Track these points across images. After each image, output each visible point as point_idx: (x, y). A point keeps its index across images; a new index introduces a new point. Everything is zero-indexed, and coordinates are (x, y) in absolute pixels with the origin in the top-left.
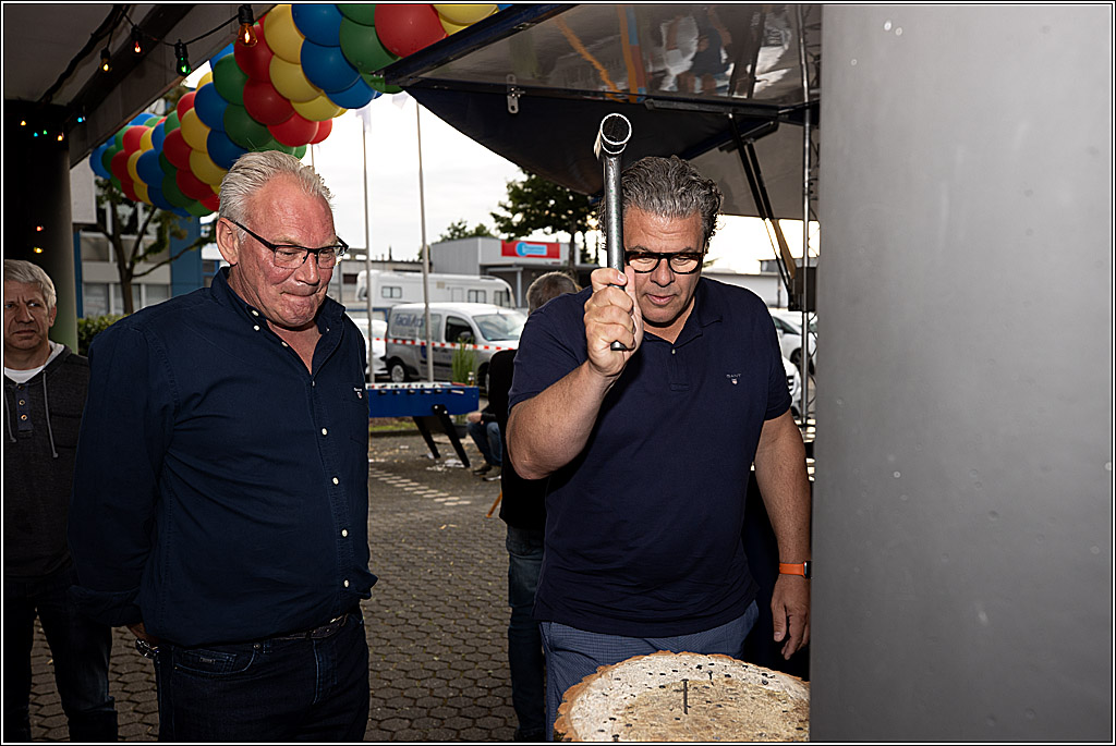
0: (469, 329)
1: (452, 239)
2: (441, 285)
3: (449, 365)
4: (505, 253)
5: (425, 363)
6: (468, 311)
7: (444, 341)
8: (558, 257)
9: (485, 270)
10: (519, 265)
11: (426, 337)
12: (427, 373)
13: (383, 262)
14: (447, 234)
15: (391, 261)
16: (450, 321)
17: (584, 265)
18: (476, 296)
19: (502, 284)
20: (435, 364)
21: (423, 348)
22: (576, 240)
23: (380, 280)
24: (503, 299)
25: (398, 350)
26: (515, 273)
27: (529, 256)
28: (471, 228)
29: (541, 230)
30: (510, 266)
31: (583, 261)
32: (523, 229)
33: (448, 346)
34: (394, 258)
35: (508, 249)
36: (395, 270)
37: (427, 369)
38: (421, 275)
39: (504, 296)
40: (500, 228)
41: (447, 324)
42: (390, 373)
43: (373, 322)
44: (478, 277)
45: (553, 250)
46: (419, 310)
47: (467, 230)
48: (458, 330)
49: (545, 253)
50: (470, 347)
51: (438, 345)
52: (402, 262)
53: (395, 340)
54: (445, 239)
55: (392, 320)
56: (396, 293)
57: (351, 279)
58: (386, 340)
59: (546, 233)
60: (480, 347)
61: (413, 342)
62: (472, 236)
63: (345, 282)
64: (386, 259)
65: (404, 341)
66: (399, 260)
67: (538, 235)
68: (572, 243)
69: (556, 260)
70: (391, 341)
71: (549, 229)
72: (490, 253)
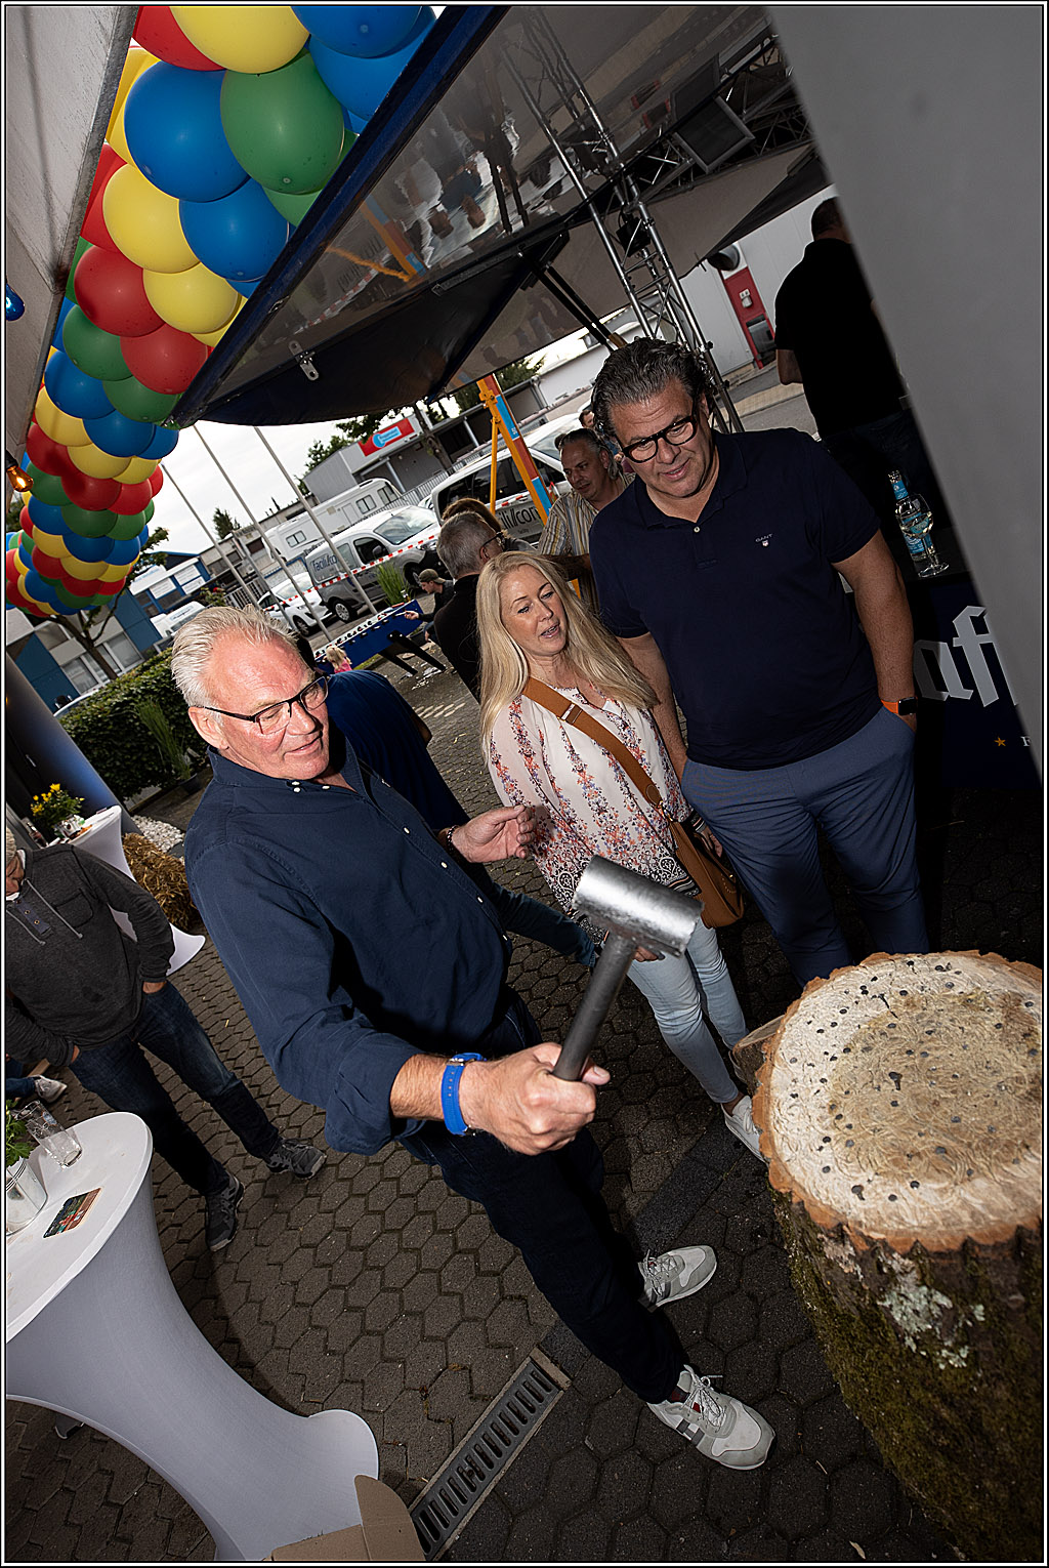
0: (376, 542)
1: (317, 464)
2: (331, 510)
3: (376, 583)
4: (367, 452)
5: (356, 591)
6: (367, 528)
7: (363, 565)
8: (413, 431)
9: (361, 476)
10: (384, 457)
11: (344, 570)
12: (363, 600)
13: (274, 515)
14: (310, 461)
15: (280, 511)
16: (357, 543)
17: (438, 425)
18: (367, 512)
19: (379, 482)
20: (364, 588)
21: (349, 579)
22: (420, 408)
23: (281, 534)
24: (389, 498)
25: (330, 591)
26: (385, 464)
27: (388, 444)
28: (327, 445)
29: (386, 417)
30: (377, 461)
31: (434, 422)
32: (370, 425)
33: (368, 566)
34: (281, 508)
35: (368, 449)
36: (289, 518)
37: (360, 595)
38: (306, 513)
39: (387, 490)
40: (350, 435)
41: (357, 547)
42: (335, 612)
43: (295, 578)
44: (358, 487)
45: (405, 427)
46: (326, 549)
47: (325, 448)
48: (369, 549)
49: (400, 434)
50: (386, 558)
51: (359, 570)
52: (289, 507)
53: (323, 584)
54: (312, 467)
55: (311, 568)
56: (300, 537)
57: (256, 546)
58: (316, 589)
59: (390, 418)
60: (395, 554)
61: (338, 578)
62: (332, 452)
63: (252, 553)
64: (275, 511)
65: (331, 581)
66: (286, 506)
67: (385, 422)
68: (417, 412)
69: (413, 434)
70: (320, 587)
71: (392, 413)
72: (354, 458)
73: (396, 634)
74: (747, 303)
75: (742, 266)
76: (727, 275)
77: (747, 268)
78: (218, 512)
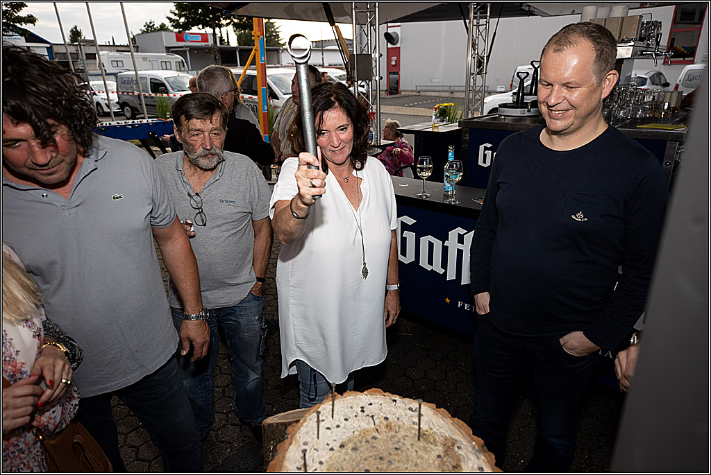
0: (163, 85)
1: (147, 32)
2: (145, 59)
3: (155, 106)
4: (178, 40)
5: (141, 104)
6: (162, 75)
7: (150, 93)
8: (208, 42)
9: (169, 50)
10: (187, 47)
11: (139, 91)
12: (143, 110)
13: (110, 46)
14: (144, 29)
15: (114, 45)
16: (152, 81)
17: (222, 46)
18: (165, 66)
19: (179, 58)
20: (146, 105)
21: (139, 96)
22: (216, 32)
23: (110, 57)
24: (180, 67)
25: (125, 98)
26: (185, 51)
27: (191, 41)
28: (157, 25)
29: (196, 27)
30: (182, 47)
31: (221, 44)
32: (186, 26)
33: (153, 95)
34: (116, 44)
35: (180, 38)
36: (118, 51)
37: (142, 108)
38: (130, 53)
39: (181, 64)
40: (173, 26)
41: (151, 82)
42: (123, 111)
43: (107, 82)
44: (165, 54)
45: (204, 37)
46: (133, 75)
47: (155, 27)
48: (157, 86)
49: (200, 40)
50: (165, 95)
51: (147, 95)
52: (121, 46)
53: (123, 92)
54: (143, 32)
55: (119, 81)
56: (120, 64)
57: (91, 56)
58: (118, 93)
59: (199, 28)
60: (171, 95)
61: (133, 93)
62: (158, 30)
63: (87, 58)
64: (112, 44)
65: (128, 93)
66: (119, 44)
67: (195, 29)
68: (214, 34)
69: (207, 44)
70: (120, 93)
71: (200, 26)
72: (170, 39)
73: (154, 134)
74: (393, 63)
75: (398, 46)
76: (390, 46)
77: (399, 48)
78: (76, 28)
